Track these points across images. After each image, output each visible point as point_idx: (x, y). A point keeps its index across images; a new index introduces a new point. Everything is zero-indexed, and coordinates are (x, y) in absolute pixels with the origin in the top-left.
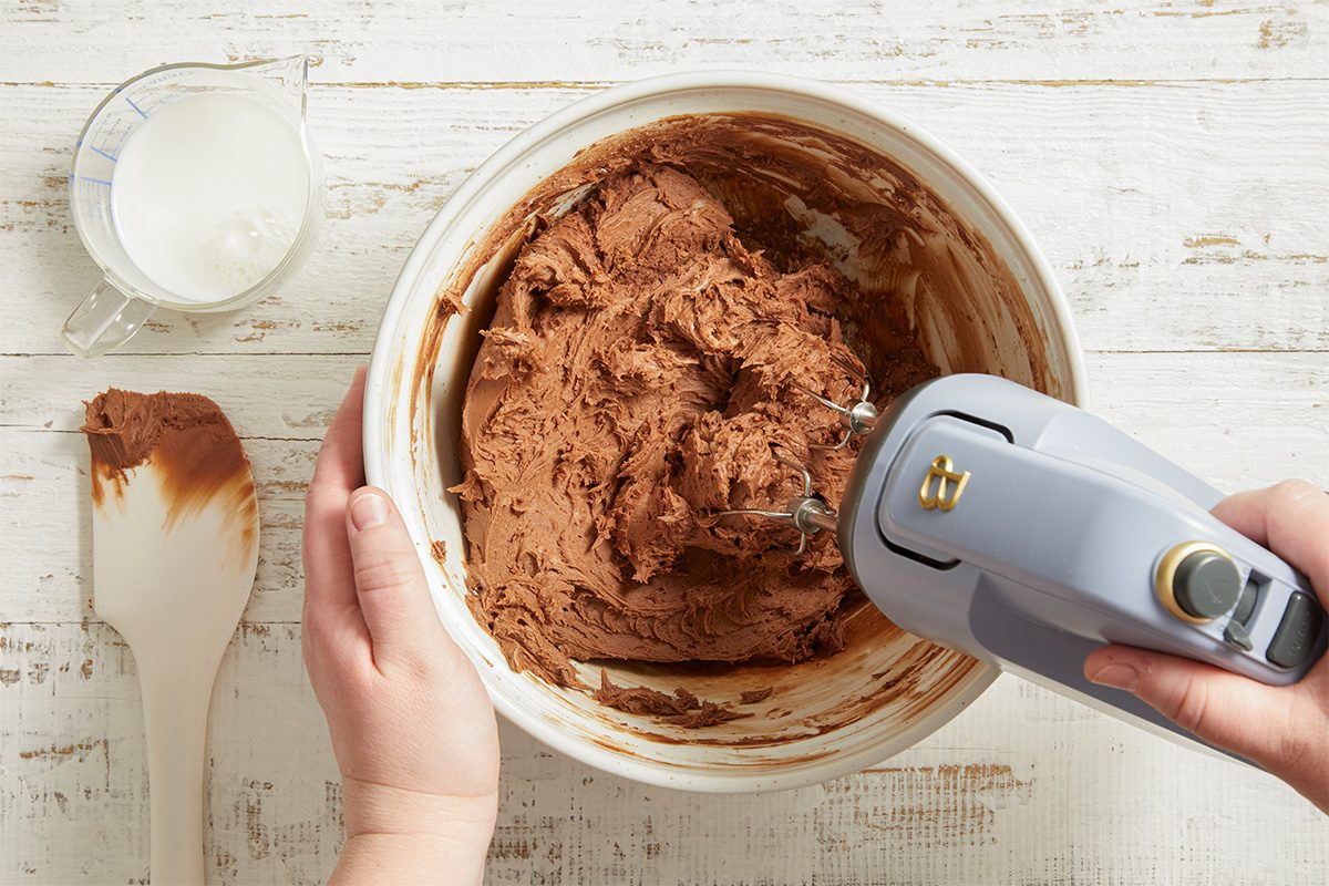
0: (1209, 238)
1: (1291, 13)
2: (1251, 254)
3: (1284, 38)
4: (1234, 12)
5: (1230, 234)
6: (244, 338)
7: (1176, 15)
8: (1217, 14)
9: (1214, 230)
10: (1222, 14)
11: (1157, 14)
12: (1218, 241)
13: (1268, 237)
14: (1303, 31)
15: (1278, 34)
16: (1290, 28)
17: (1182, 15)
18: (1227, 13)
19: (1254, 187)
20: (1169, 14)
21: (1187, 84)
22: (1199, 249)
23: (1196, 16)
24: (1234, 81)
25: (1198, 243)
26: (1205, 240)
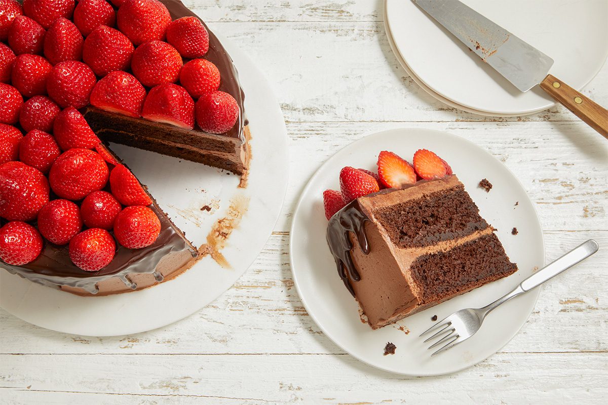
0: (570, 300)
1: (596, 203)
2: (590, 307)
3: (594, 213)
4: (571, 202)
5: (580, 298)
6: (123, 347)
7: (546, 203)
8: (564, 203)
9: (572, 297)
10: (566, 203)
11: (538, 203)
12: (575, 302)
13: (597, 299)
14: (602, 210)
15: (591, 211)
16: (596, 209)
17: (549, 203)
18: (568, 203)
19: (589, 277)
20: (543, 203)
21: (554, 232)
22: (567, 305)
23: (554, 204)
24: (574, 231)
25: (566, 302)
26: (568, 301)
